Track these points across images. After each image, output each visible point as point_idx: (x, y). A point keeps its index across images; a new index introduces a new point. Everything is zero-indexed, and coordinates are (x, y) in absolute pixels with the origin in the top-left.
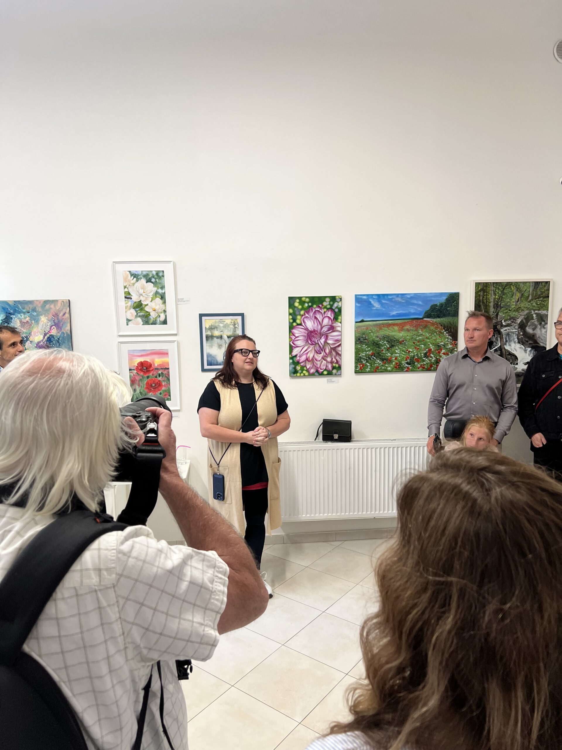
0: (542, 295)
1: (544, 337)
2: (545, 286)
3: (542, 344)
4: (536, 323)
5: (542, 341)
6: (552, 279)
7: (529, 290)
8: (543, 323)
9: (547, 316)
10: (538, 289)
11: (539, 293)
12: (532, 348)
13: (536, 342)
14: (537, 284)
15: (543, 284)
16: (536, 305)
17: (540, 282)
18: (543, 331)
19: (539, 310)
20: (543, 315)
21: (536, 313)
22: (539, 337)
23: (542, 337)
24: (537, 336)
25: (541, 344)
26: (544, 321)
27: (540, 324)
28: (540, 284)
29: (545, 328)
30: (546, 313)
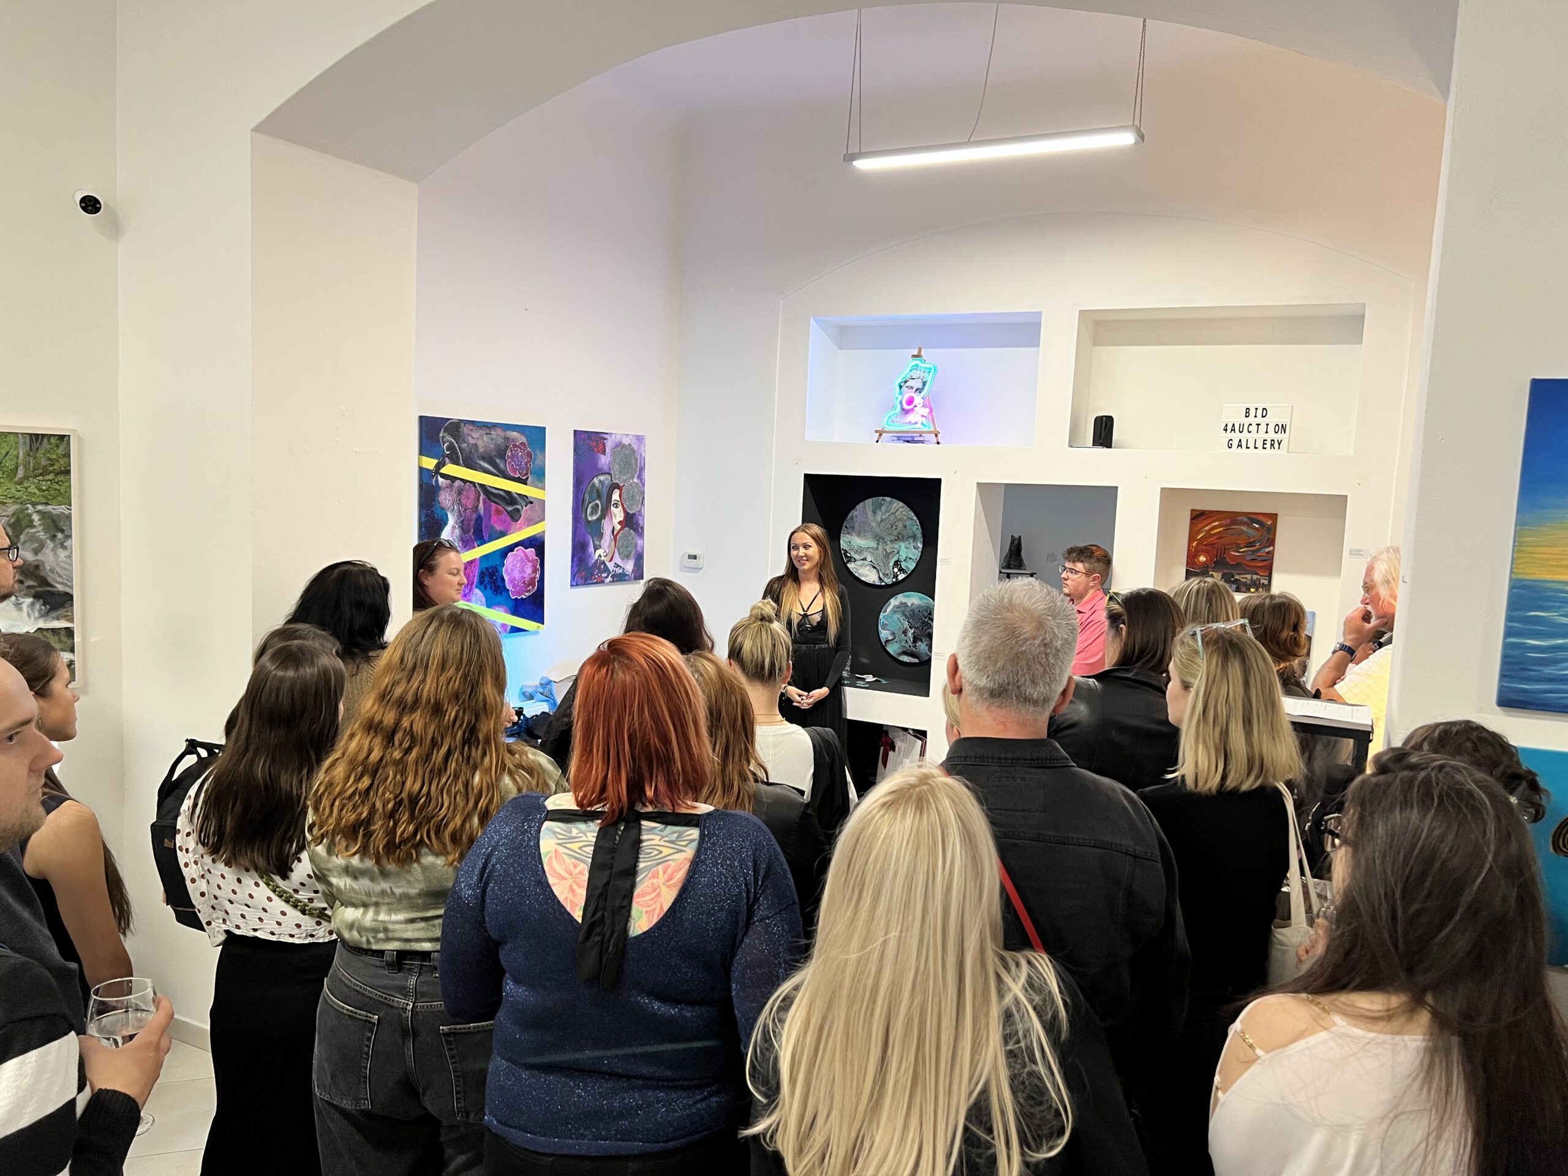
0: (51, 469)
1: (66, 569)
2: (58, 446)
3: (61, 588)
4: (42, 535)
5: (60, 580)
6: (75, 431)
7: (15, 453)
8: (60, 535)
9: (69, 517)
10: (41, 451)
11: (43, 462)
12: (36, 596)
13: (44, 582)
14: (36, 439)
15: (52, 440)
16: (37, 492)
17: (43, 436)
18: (62, 554)
19: (47, 504)
20: (59, 516)
21: (38, 512)
22: (52, 571)
23: (58, 570)
24: (48, 568)
25: (57, 585)
26: (62, 531)
27: (53, 538)
28: (45, 440)
29: (65, 548)
30: (67, 512)
